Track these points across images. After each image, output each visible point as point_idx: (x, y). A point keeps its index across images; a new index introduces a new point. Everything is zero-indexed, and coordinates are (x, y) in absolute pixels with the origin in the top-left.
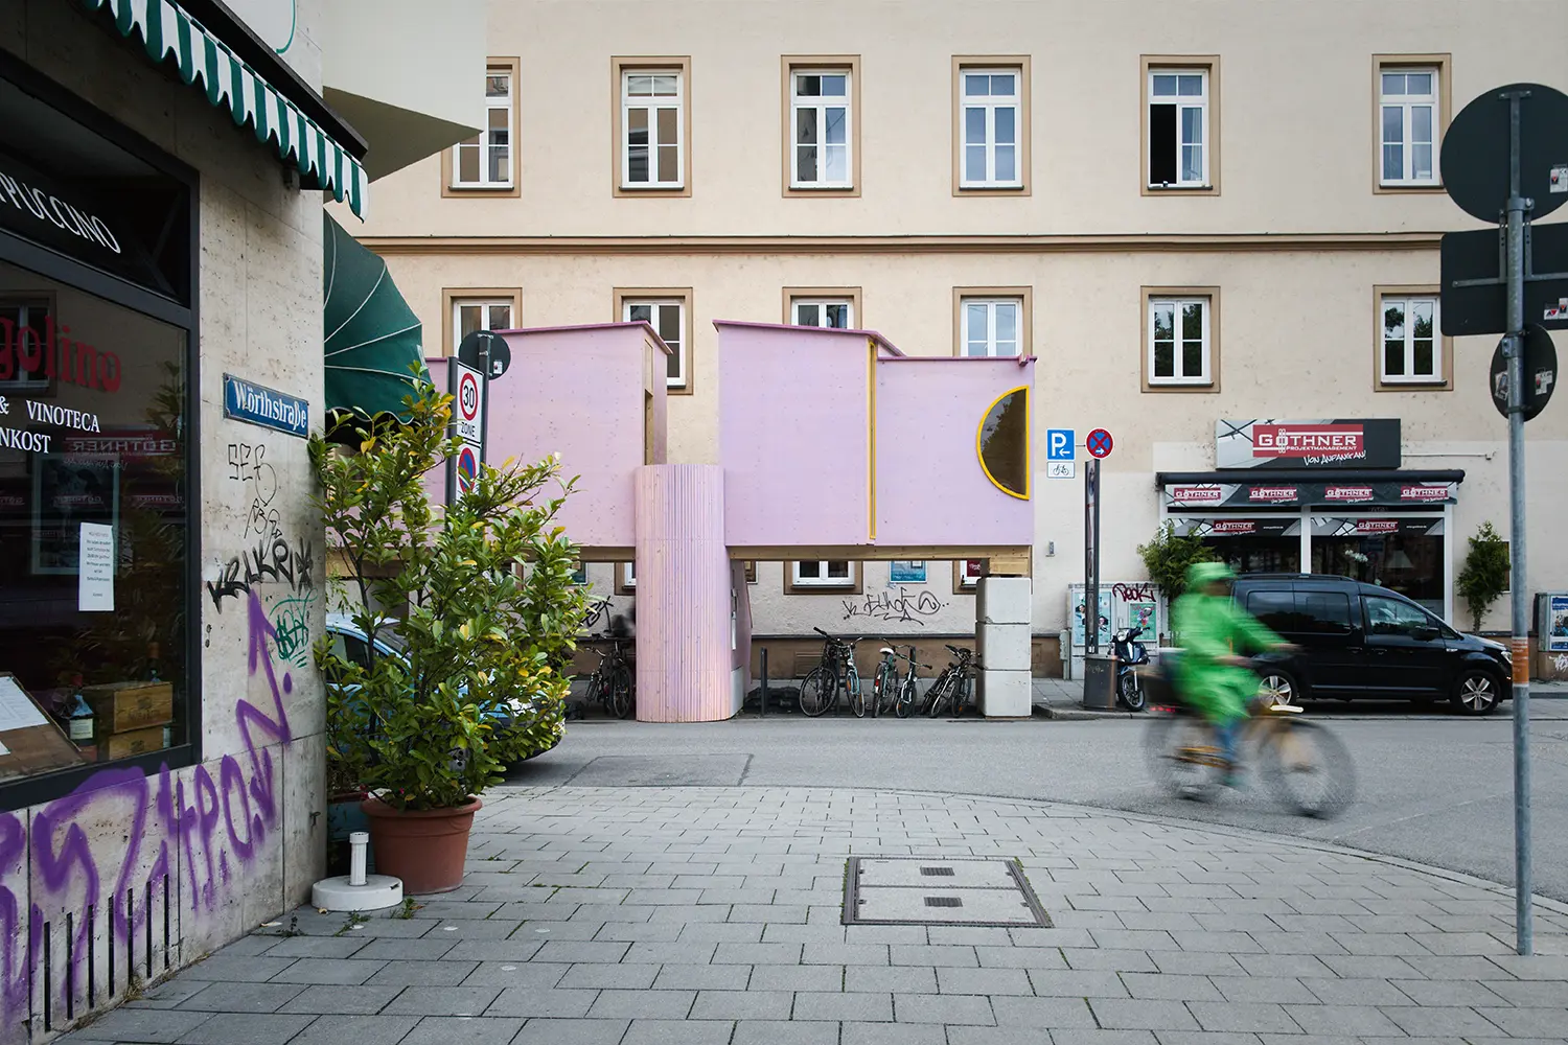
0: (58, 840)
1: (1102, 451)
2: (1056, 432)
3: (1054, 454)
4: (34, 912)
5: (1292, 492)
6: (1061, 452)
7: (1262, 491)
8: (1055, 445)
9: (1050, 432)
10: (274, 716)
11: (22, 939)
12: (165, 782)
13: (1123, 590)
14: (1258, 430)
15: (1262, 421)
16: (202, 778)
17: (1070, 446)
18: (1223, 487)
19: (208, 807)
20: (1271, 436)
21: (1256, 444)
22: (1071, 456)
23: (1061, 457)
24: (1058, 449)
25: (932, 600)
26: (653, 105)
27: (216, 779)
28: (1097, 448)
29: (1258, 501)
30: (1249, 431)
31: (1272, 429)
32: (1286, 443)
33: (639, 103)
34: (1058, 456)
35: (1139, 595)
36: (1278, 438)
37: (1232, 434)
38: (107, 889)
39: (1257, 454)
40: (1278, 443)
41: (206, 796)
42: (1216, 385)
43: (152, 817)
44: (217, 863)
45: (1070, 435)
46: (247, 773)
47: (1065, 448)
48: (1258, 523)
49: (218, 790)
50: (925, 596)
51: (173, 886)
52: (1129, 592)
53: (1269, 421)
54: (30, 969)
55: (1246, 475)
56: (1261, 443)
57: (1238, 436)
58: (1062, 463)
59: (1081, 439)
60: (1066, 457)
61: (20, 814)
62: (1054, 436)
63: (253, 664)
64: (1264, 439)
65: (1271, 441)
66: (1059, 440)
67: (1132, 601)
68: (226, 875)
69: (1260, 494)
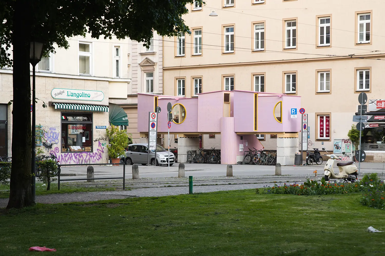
0: (80, 155)
1: (303, 112)
2: (293, 109)
3: (292, 113)
4: (79, 159)
5: (384, 117)
6: (294, 113)
7: (377, 117)
8: (292, 112)
9: (292, 109)
10: (102, 150)
11: (78, 160)
12: (89, 153)
13: (344, 140)
14: (378, 102)
15: (378, 100)
16: (93, 154)
17: (296, 112)
18: (369, 116)
19: (94, 156)
20: (380, 103)
21: (377, 106)
22: (296, 114)
23: (294, 114)
24: (293, 112)
25: (311, 143)
26: (260, 31)
27: (95, 154)
28: (302, 112)
29: (376, 119)
30: (376, 102)
31: (380, 102)
32: (384, 105)
33: (258, 31)
34: (293, 114)
35: (347, 142)
36: (382, 104)
37: (372, 103)
38: (84, 159)
39: (377, 108)
40: (382, 105)
41: (94, 155)
42: (370, 91)
43: (88, 155)
44: (95, 160)
45: (296, 109)
46: (98, 154)
47: (295, 112)
48: (379, 124)
49: (95, 155)
50: (310, 142)
51: (90, 160)
52: (345, 141)
53: (380, 100)
54: (78, 162)
55: (374, 113)
56: (378, 105)
57: (373, 103)
58: (294, 115)
59: (298, 110)
60: (295, 114)
61: (78, 153)
62: (292, 110)
63: (99, 146)
64: (379, 104)
65: (380, 105)
66: (293, 111)
67: (346, 143)
68: (96, 161)
69: (377, 118)
